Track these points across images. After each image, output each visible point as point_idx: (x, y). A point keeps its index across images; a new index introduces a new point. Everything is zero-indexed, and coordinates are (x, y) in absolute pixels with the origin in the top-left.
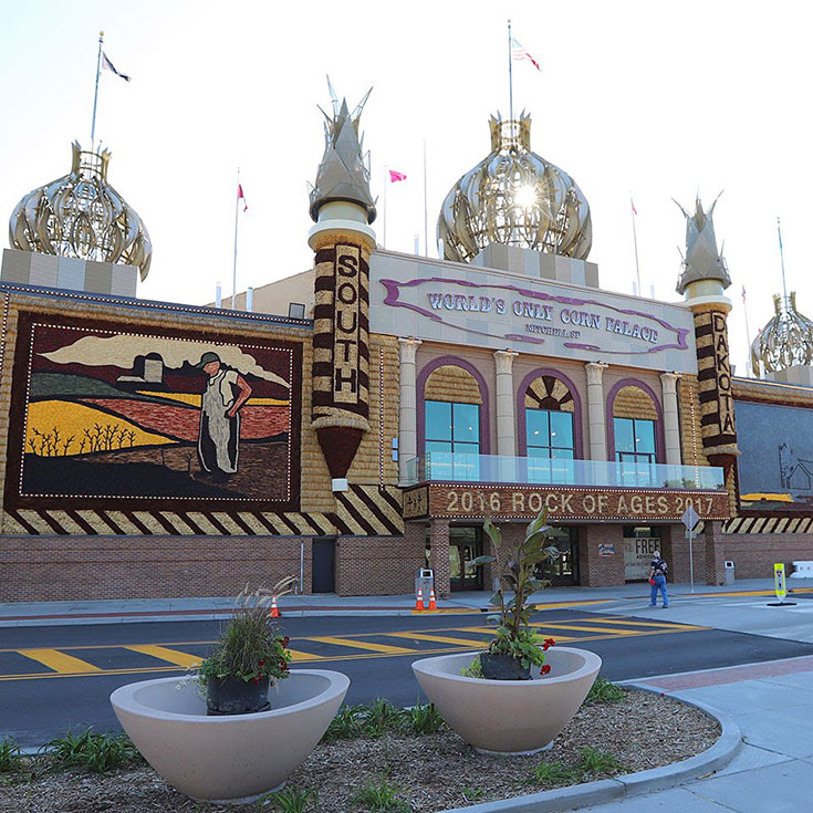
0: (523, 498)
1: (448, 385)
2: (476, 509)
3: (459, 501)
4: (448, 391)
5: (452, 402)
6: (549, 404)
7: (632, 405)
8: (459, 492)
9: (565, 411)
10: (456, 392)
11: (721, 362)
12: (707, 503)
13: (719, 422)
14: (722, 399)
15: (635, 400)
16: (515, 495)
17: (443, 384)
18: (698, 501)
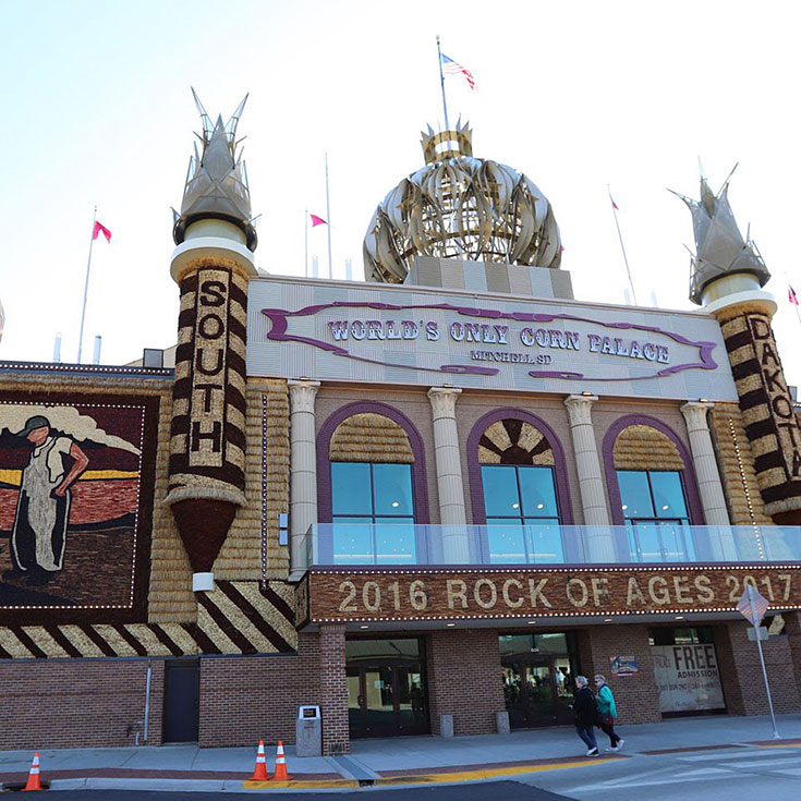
0: (464, 587)
1: (362, 439)
2: (387, 606)
3: (359, 596)
4: (362, 447)
5: (372, 463)
6: (516, 457)
7: (642, 450)
8: (359, 582)
9: (541, 466)
10: (376, 447)
11: (772, 379)
13: (783, 464)
14: (783, 432)
15: (645, 443)
16: (450, 583)
17: (356, 438)
18: (766, 581)
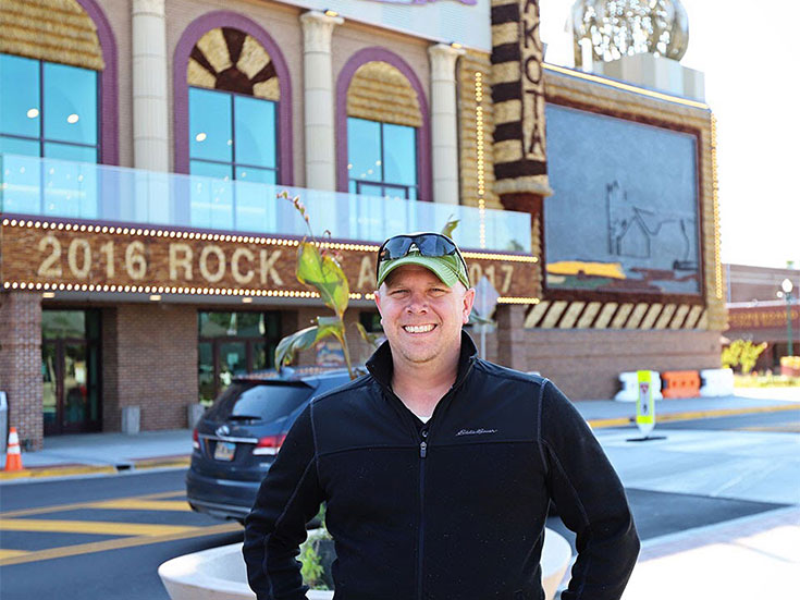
0: (190, 255)
1: (32, 24)
2: (99, 274)
3: (64, 257)
4: (32, 36)
5: (42, 61)
6: (233, 83)
7: (380, 97)
8: (63, 237)
9: (262, 99)
10: (53, 41)
11: (529, 33)
12: (503, 275)
14: (528, 99)
15: (384, 87)
16: (174, 248)
17: (22, 21)
18: (490, 271)
